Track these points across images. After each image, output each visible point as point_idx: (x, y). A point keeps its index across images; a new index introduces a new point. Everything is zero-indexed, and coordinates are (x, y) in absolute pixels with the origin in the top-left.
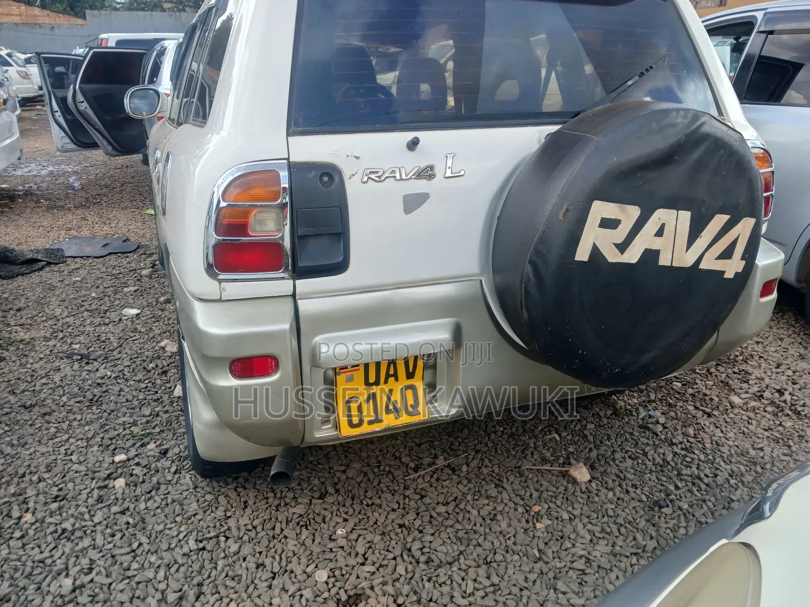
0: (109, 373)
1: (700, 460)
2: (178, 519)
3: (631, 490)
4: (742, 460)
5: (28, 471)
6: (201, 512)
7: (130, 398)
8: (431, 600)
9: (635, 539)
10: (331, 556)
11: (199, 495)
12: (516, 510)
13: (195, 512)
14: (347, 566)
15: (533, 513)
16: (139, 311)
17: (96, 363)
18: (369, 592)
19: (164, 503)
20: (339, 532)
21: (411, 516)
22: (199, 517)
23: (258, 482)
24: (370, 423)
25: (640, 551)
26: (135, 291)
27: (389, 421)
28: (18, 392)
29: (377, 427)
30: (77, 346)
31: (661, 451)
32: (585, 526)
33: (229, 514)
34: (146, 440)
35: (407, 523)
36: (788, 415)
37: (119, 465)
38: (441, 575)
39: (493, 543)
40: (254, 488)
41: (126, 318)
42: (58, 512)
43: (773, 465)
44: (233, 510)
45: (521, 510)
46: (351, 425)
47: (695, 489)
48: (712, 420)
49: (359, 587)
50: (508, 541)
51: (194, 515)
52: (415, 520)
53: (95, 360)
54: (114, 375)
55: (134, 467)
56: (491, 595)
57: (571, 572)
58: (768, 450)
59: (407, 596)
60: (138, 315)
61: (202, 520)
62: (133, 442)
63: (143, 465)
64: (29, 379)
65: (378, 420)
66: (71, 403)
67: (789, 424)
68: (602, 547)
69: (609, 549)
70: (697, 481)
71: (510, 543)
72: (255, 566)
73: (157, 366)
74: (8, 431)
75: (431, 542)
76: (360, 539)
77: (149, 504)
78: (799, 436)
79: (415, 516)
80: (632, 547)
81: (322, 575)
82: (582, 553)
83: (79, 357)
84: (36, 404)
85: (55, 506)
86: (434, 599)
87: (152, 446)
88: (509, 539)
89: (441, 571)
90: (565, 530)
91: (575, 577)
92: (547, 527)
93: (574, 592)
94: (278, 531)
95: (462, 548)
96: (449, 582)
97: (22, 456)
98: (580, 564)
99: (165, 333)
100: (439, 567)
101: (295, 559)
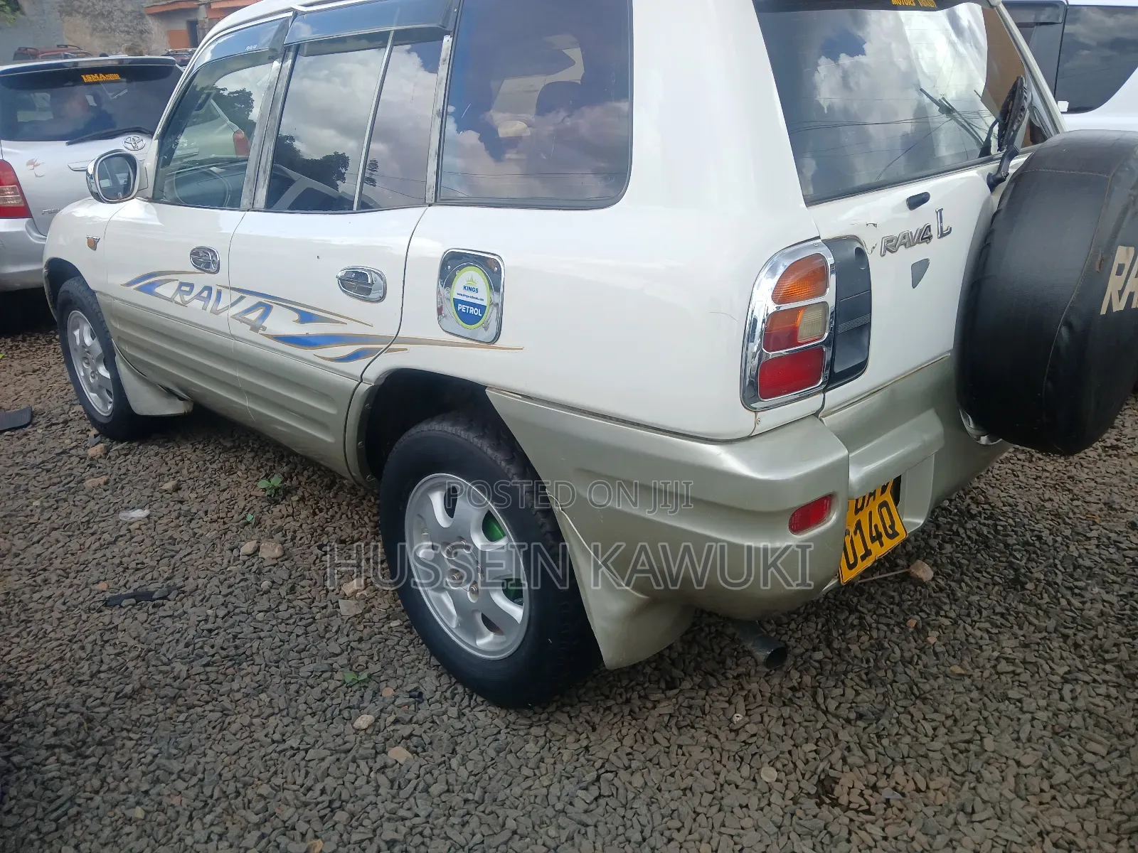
0: (210, 612)
1: (1011, 526)
2: (526, 771)
3: (978, 575)
4: (1044, 513)
5: (239, 785)
6: (544, 753)
7: (285, 637)
8: (903, 758)
9: (1030, 623)
10: (753, 749)
11: (522, 733)
12: (892, 631)
13: (539, 756)
14: (782, 753)
15: (911, 630)
16: (147, 512)
17: (169, 604)
18: (832, 773)
19: (488, 759)
20: (736, 719)
21: (795, 675)
22: (550, 761)
23: (581, 691)
24: (863, 558)
25: (1045, 634)
26: (106, 483)
27: (878, 551)
28: (86, 677)
29: (869, 562)
30: (103, 586)
31: (969, 526)
32: (973, 627)
33: (585, 743)
34: (372, 685)
35: (796, 685)
36: (1040, 459)
37: (369, 731)
38: (888, 725)
39: (906, 673)
40: (580, 702)
41: (136, 525)
42: (354, 823)
43: (1074, 513)
44: (584, 736)
45: (897, 630)
46: (851, 567)
47: (1034, 556)
48: (983, 480)
49: (819, 770)
50: (918, 667)
51: (542, 760)
52: (801, 677)
53: (165, 598)
54: (221, 613)
55: (392, 728)
56: (954, 728)
57: (1003, 677)
58: (1056, 499)
59: (876, 761)
60: (148, 517)
61: (555, 763)
62: (358, 694)
63: (407, 719)
64: (84, 655)
65: (868, 553)
66: (198, 668)
67: (1050, 468)
68: (1008, 644)
69: (1013, 643)
70: (1027, 548)
71: (921, 666)
72: (681, 793)
73: (273, 582)
74: (140, 739)
75: (843, 695)
76: (766, 719)
77: (470, 765)
78: (1069, 477)
79: (798, 675)
80: (1034, 632)
81: (768, 775)
82: (996, 654)
83: (133, 601)
84: (143, 687)
85: (341, 816)
86: (906, 755)
87: (388, 692)
88: (917, 664)
89: (884, 721)
90: (958, 636)
91: (1010, 680)
92: (939, 638)
93: (1026, 695)
94: (665, 743)
95: (882, 690)
96: (902, 731)
97: (208, 767)
98: (1003, 666)
99: (225, 534)
100: (878, 720)
101: (718, 767)
